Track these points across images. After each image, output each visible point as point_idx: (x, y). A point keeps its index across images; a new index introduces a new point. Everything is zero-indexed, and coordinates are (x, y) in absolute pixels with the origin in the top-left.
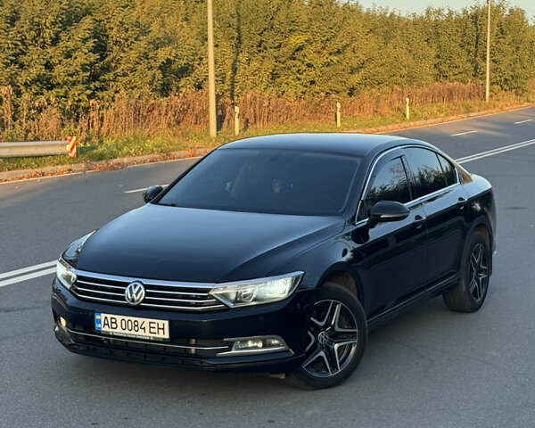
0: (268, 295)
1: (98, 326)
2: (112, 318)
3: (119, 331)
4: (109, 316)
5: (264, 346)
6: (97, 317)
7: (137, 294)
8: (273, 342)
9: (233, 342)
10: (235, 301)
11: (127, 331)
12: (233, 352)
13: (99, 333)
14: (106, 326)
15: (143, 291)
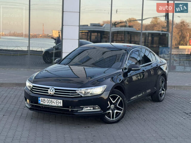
0: (95, 93)
1: (39, 102)
2: (44, 99)
3: (46, 103)
4: (43, 99)
5: (93, 109)
6: (39, 99)
7: (52, 91)
8: (96, 108)
9: (83, 108)
10: (84, 94)
11: (49, 104)
12: (83, 111)
13: (40, 104)
14: (42, 102)
15: (54, 91)
